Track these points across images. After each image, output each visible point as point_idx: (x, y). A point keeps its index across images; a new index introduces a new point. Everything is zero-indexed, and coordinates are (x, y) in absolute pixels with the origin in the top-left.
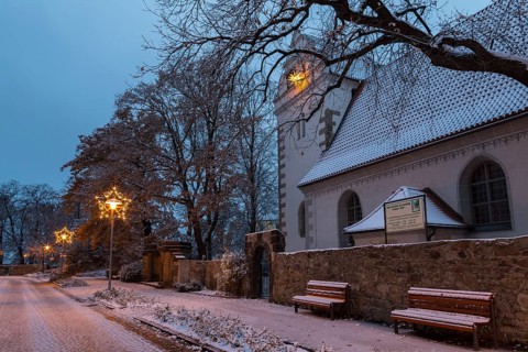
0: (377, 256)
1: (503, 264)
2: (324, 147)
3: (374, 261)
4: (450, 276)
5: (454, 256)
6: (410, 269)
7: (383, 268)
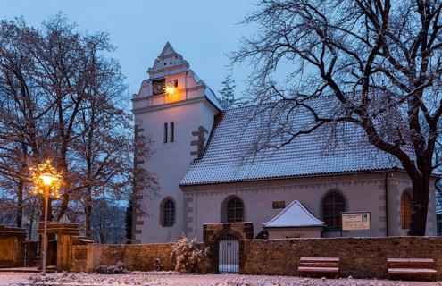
0: (355, 243)
1: (432, 247)
2: (196, 157)
3: (353, 246)
4: (404, 253)
5: (407, 244)
6: (379, 250)
7: (360, 250)
